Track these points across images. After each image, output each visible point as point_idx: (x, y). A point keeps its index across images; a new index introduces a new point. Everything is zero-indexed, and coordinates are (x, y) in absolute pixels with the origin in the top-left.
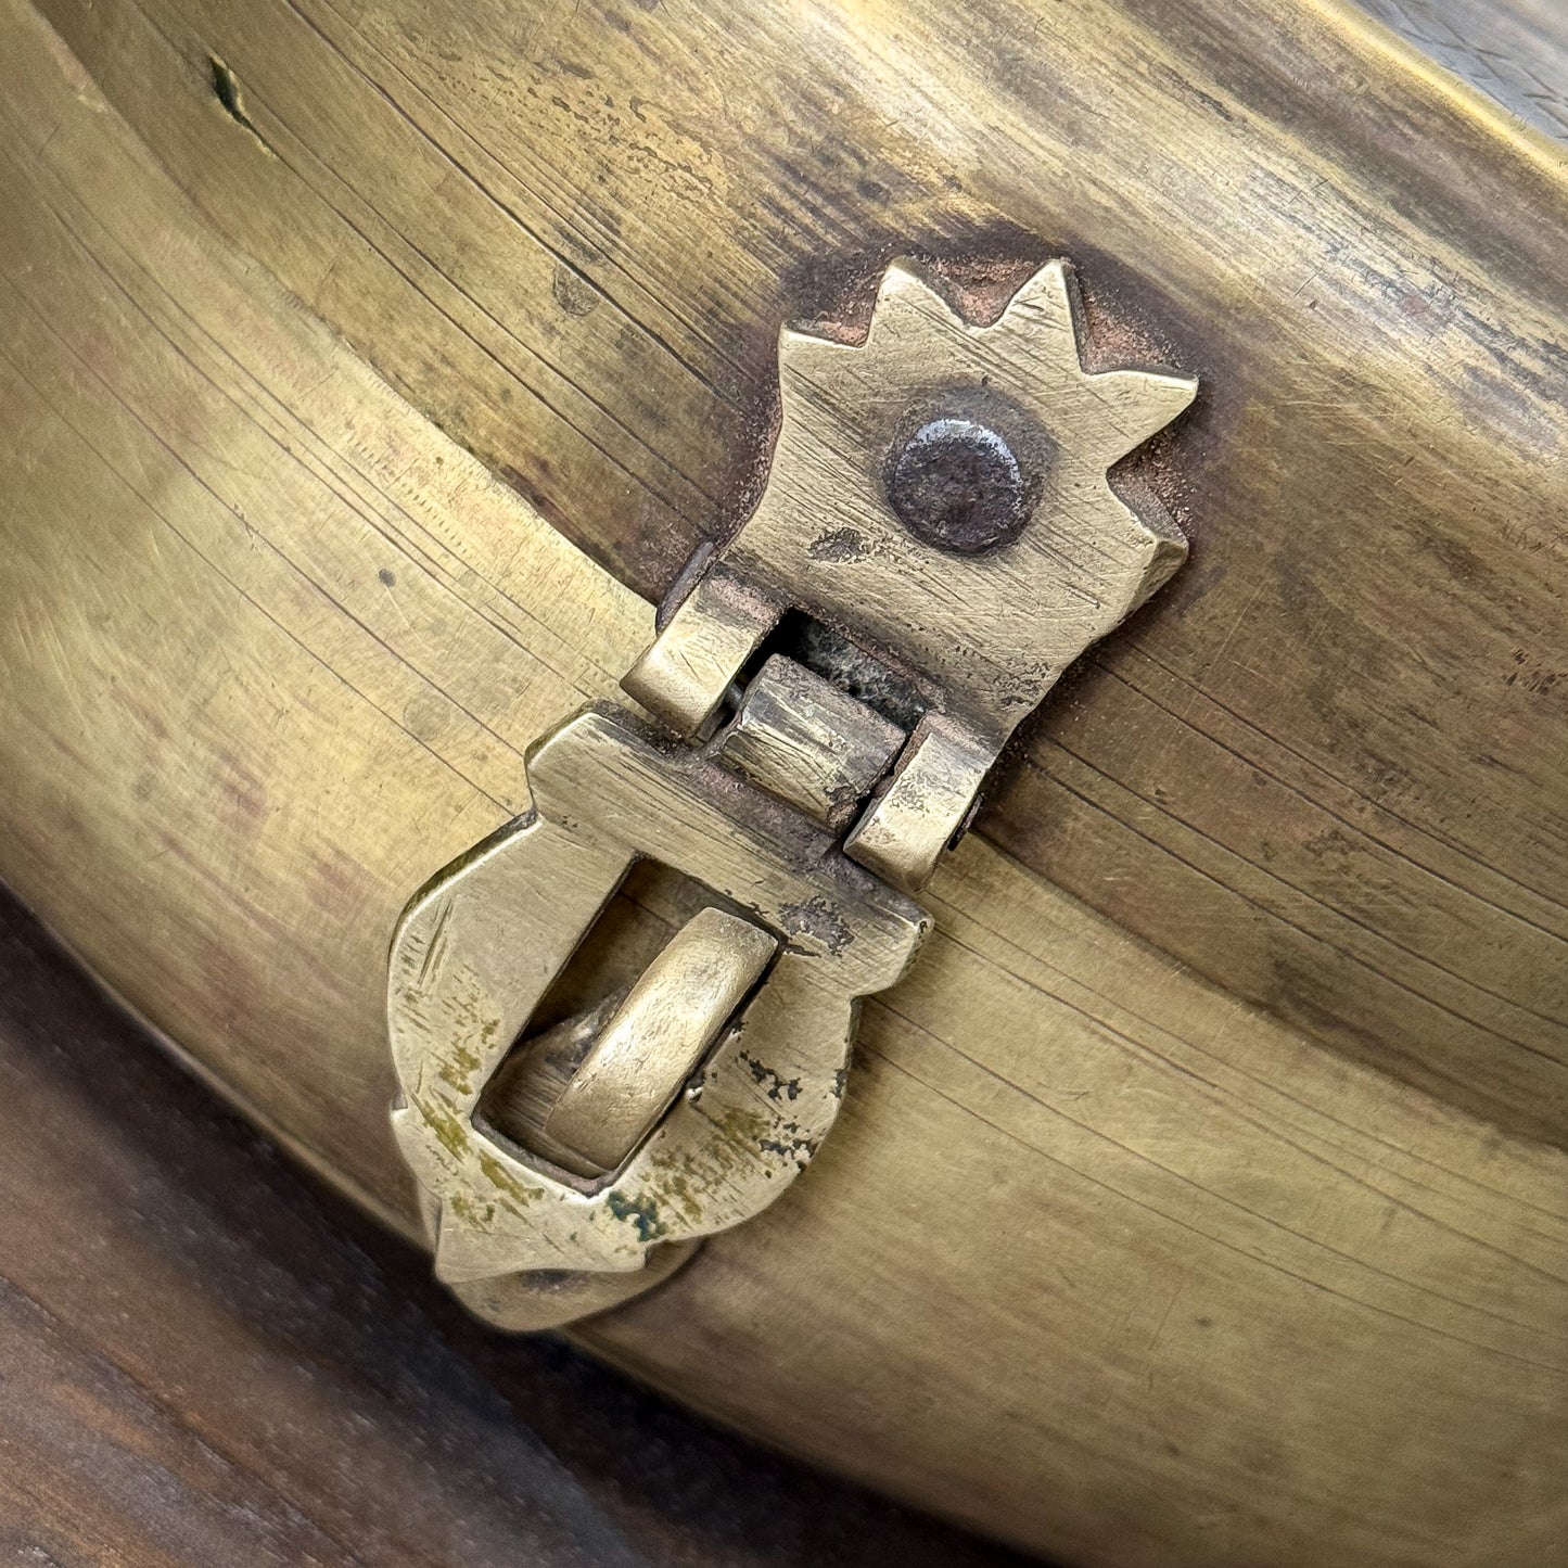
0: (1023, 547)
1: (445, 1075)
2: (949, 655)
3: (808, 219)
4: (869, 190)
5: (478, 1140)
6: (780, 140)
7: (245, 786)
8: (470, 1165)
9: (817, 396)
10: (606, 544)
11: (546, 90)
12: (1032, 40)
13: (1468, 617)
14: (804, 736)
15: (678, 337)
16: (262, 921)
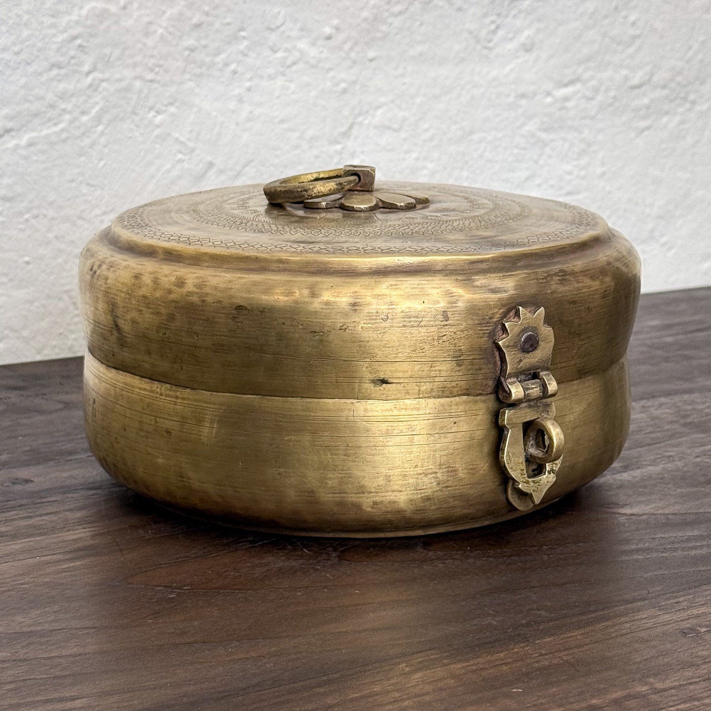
0: (540, 343)
1: (522, 475)
2: (539, 364)
3: (486, 328)
4: (491, 318)
5: (530, 480)
6: (477, 322)
7: (454, 469)
8: (532, 484)
9: (508, 347)
10: (481, 392)
11: (441, 341)
12: (491, 285)
13: (578, 308)
14: (533, 388)
15: (478, 357)
16: (467, 485)
